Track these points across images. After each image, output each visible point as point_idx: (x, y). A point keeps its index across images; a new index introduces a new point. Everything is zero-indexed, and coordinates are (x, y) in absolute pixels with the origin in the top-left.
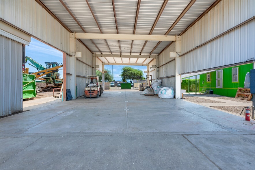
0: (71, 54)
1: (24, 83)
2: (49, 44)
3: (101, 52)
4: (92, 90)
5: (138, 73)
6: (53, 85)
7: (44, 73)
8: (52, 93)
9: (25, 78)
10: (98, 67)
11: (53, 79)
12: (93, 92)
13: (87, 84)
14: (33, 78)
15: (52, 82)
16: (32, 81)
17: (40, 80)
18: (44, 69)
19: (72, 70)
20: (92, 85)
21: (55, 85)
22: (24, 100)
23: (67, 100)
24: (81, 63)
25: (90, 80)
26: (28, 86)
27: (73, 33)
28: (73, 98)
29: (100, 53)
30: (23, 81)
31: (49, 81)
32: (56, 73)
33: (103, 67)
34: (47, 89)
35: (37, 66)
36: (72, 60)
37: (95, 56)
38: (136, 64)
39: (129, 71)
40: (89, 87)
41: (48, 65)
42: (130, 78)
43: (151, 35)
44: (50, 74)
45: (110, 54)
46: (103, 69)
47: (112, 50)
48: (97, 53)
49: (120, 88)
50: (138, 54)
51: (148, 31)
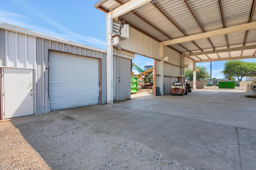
0: (160, 59)
1: (132, 82)
2: (145, 56)
3: (190, 51)
4: (177, 88)
5: (252, 68)
6: (149, 84)
7: (143, 74)
8: (147, 90)
9: (132, 79)
10: (187, 66)
11: (149, 79)
12: (179, 90)
13: (173, 83)
14: (136, 79)
15: (148, 82)
16: (136, 81)
17: (141, 80)
18: (143, 71)
19: (161, 72)
20: (177, 84)
21: (151, 84)
22: (132, 94)
23: (156, 95)
24: (169, 65)
25: (177, 80)
26: (133, 84)
27: (162, 42)
28: (161, 94)
29: (189, 53)
30: (131, 81)
31: (146, 80)
32: (151, 74)
33: (194, 65)
34: (145, 87)
35: (139, 70)
36: (161, 64)
37: (183, 56)
38: (242, 57)
39: (236, 66)
40: (175, 85)
41: (146, 68)
42: (238, 74)
43: (251, 22)
44: (147, 75)
45: (200, 51)
46: (194, 68)
47: (202, 47)
48: (186, 53)
49: (218, 87)
50: (242, 46)
51: (247, 19)
